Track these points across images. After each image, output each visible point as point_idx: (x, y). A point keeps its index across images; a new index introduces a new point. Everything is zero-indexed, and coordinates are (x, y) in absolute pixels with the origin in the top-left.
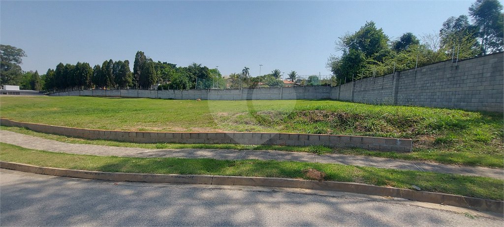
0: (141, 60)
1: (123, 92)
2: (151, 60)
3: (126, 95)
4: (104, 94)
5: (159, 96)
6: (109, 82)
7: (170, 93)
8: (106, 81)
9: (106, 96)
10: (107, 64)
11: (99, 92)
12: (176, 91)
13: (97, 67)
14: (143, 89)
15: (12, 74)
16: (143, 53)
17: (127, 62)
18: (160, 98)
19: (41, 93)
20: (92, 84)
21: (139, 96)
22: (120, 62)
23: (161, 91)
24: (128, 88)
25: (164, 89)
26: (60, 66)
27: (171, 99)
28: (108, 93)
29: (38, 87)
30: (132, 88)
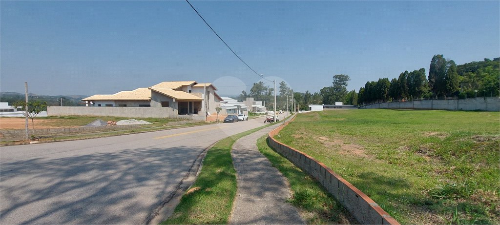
0: (438, 64)
1: (417, 104)
2: (452, 62)
3: (419, 107)
4: (398, 106)
5: (460, 106)
6: (403, 94)
7: (479, 102)
8: (400, 94)
9: (400, 108)
10: (403, 76)
11: (395, 105)
12: (489, 100)
13: (394, 80)
14: (439, 99)
15: (341, 94)
16: (442, 56)
17: (423, 70)
18: (461, 110)
19: (355, 107)
20: (389, 97)
21: (434, 107)
22: (415, 72)
23: (463, 100)
24: (422, 98)
25: (468, 97)
26: (367, 85)
27: (479, 111)
28: (402, 105)
29: (355, 102)
30: (426, 98)
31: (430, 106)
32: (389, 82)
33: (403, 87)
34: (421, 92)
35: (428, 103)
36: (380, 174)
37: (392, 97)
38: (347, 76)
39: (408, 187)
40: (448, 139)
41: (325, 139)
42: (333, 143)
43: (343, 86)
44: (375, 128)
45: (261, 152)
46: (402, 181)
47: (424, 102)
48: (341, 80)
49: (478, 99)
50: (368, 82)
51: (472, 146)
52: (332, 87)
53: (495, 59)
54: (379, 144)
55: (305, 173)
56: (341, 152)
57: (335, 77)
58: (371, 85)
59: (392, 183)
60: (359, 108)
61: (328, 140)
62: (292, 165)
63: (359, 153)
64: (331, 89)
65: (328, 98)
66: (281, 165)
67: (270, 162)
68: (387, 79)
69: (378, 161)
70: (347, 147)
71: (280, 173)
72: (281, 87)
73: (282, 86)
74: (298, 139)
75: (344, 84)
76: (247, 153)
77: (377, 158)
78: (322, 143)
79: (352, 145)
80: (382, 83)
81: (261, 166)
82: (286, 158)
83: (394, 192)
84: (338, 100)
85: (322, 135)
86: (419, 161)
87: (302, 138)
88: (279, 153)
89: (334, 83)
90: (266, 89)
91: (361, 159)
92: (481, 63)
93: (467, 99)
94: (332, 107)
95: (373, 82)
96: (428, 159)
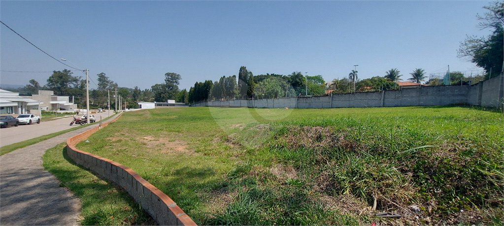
0: (244, 74)
1: (231, 102)
2: (251, 73)
3: (233, 105)
4: (219, 104)
6: (222, 94)
7: (264, 102)
8: (220, 94)
9: (220, 106)
10: (223, 79)
11: (217, 103)
12: (268, 100)
14: (244, 99)
15: (174, 92)
16: (245, 67)
17: (234, 76)
18: (256, 107)
19: (186, 105)
20: (213, 96)
21: (242, 105)
22: (230, 77)
23: (257, 101)
24: (235, 99)
25: (259, 98)
26: (196, 85)
27: (264, 108)
28: (222, 104)
29: (186, 100)
30: (237, 98)
31: (239, 105)
32: (212, 84)
33: (222, 88)
34: (234, 94)
35: (238, 103)
36: (193, 167)
37: (215, 96)
38: (178, 75)
39: (213, 174)
40: (245, 129)
41: (150, 139)
42: (158, 142)
43: (175, 84)
44: (199, 124)
45: (46, 168)
46: (209, 170)
47: (236, 101)
48: (173, 78)
49: (264, 100)
50: (197, 82)
51: (256, 133)
52: (164, 85)
53: (272, 75)
54: (200, 138)
55: (111, 184)
56: (163, 151)
57: (168, 74)
58: (199, 85)
59: (202, 174)
60: (190, 106)
61: (153, 139)
62: (95, 178)
63: (181, 149)
64: (163, 86)
65: (160, 95)
66: (76, 181)
67: (57, 182)
68: (211, 81)
69: (196, 154)
70: (171, 145)
71: (69, 195)
72: (100, 80)
73: (102, 78)
74: (113, 142)
75: (176, 82)
76: (15, 174)
77: (196, 152)
78: (144, 144)
79: (177, 142)
80: (208, 84)
81: (37, 191)
82: (88, 170)
83: (202, 182)
84: (170, 98)
85: (148, 134)
86: (226, 149)
87: (120, 141)
88: (79, 166)
89: (167, 80)
90: (76, 80)
91: (181, 155)
92: (265, 76)
93: (259, 100)
94: (164, 105)
95: (201, 83)
96: (232, 146)
